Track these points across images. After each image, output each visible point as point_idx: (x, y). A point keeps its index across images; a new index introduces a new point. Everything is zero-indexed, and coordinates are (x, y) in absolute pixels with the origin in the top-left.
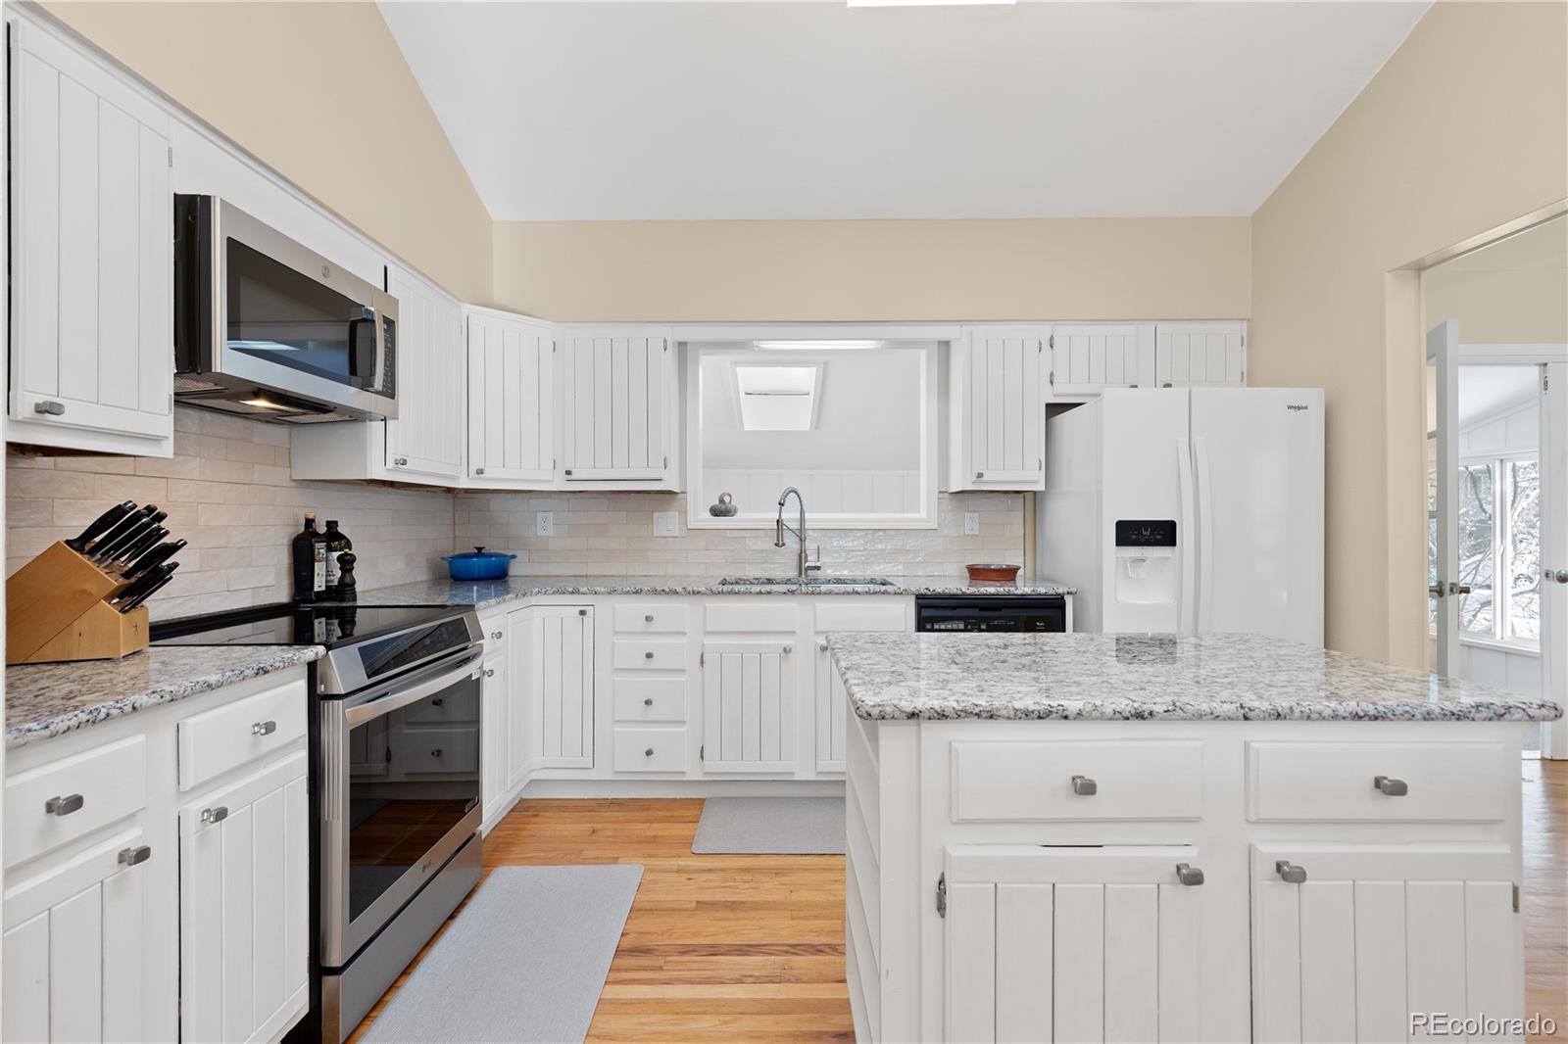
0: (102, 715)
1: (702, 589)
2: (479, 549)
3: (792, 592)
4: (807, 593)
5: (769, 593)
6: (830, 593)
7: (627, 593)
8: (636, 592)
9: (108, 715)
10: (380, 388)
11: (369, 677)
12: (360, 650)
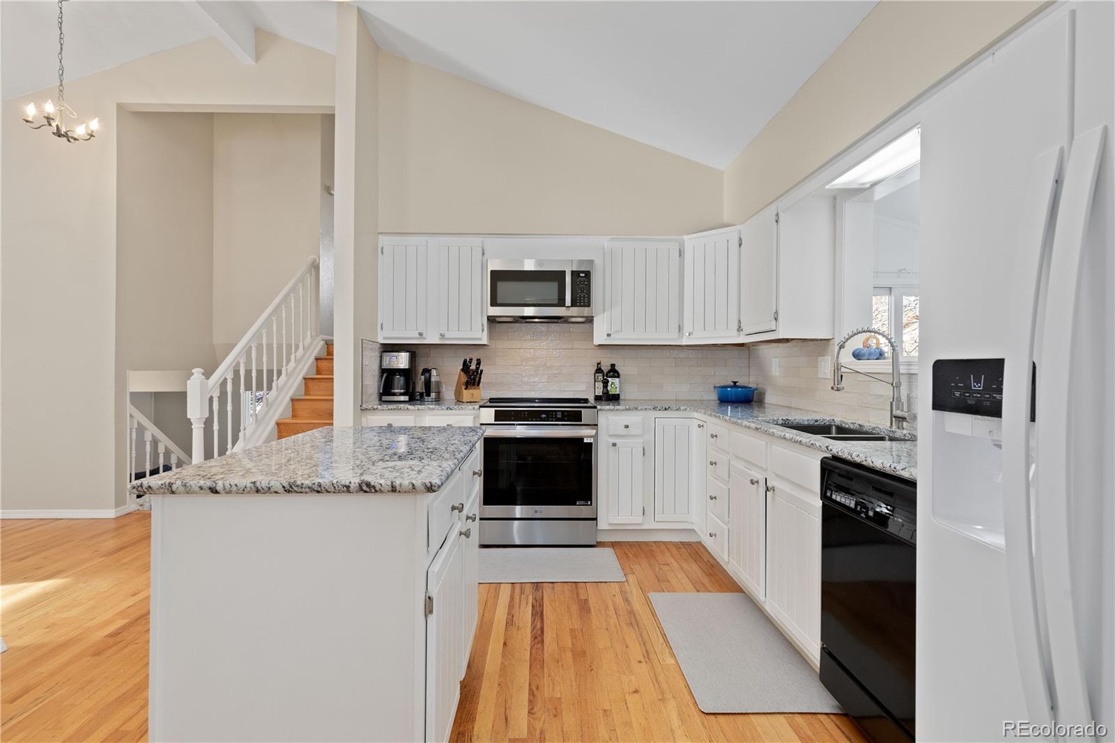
2: (735, 383)
10: (570, 305)
11: (495, 421)
12: (496, 411)
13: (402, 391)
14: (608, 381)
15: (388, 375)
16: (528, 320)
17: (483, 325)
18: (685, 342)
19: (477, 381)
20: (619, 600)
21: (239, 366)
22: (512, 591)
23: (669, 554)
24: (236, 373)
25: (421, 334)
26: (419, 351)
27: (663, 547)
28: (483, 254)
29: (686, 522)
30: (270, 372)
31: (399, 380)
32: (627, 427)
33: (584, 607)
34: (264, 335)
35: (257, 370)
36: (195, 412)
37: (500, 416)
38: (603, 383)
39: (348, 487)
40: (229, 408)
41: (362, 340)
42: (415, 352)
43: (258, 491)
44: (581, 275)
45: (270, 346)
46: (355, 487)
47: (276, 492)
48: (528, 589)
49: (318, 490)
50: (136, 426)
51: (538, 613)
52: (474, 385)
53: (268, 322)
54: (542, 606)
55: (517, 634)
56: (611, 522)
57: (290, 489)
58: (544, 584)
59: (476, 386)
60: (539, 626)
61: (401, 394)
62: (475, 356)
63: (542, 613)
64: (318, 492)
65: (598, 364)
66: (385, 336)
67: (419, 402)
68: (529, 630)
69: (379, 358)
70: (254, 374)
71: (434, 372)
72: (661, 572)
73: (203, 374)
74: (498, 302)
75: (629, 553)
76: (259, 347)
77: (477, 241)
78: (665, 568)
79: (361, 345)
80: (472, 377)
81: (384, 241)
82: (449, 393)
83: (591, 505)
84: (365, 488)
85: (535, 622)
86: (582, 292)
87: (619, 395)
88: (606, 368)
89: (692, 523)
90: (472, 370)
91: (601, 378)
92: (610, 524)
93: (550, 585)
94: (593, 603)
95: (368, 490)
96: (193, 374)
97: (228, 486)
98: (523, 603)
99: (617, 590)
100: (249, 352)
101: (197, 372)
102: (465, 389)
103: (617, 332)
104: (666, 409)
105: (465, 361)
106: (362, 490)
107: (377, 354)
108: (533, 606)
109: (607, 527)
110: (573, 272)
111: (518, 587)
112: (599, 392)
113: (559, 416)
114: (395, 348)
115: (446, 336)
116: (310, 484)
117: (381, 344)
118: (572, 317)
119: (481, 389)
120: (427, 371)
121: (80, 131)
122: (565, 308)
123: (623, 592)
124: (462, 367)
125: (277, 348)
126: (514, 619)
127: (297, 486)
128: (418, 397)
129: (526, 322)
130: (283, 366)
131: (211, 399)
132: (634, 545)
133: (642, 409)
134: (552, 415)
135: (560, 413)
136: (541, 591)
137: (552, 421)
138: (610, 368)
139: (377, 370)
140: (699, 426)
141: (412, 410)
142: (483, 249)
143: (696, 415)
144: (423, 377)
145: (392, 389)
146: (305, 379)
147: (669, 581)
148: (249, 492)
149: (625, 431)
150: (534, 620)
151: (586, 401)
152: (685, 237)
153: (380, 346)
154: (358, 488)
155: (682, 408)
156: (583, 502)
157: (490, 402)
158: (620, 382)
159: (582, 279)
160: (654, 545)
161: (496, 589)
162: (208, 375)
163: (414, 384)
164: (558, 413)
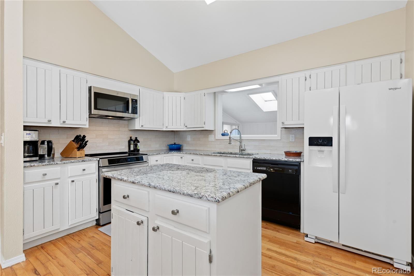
0: (51, 164)
1: (203, 154)
2: (175, 143)
3: (221, 156)
4: (225, 156)
5: (216, 156)
6: (230, 157)
7: (189, 154)
8: (190, 154)
9: (52, 164)
10: (131, 113)
11: (109, 164)
12: (108, 160)
16: (106, 117)
17: (87, 118)
19: (84, 146)
25: (50, 121)
32: (157, 161)
38: (135, 145)
44: (134, 101)
74: (98, 108)
77: (83, 75)
87: (139, 150)
88: (133, 138)
91: (133, 143)
104: (168, 153)
110: (132, 99)
133: (161, 154)
135: (135, 158)
137: (133, 162)
138: (135, 139)
141: (60, 164)
152: (166, 93)
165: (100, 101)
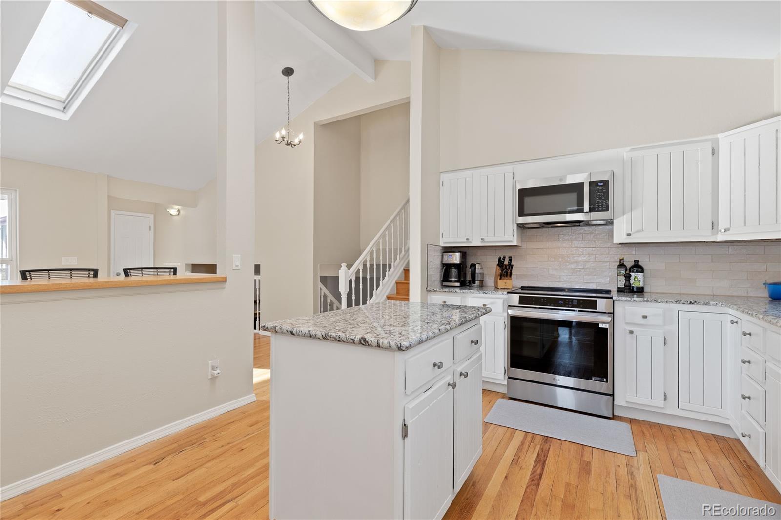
10: (588, 211)
11: (519, 304)
12: (522, 296)
13: (456, 279)
14: (631, 276)
15: (447, 268)
16: (551, 225)
17: (513, 231)
18: (720, 238)
19: (509, 273)
20: (623, 471)
21: (367, 262)
22: (524, 438)
23: (695, 444)
24: (365, 266)
25: (468, 239)
26: (468, 252)
27: (688, 435)
28: (513, 178)
29: (720, 416)
30: (384, 266)
31: (454, 271)
32: (645, 317)
33: (585, 469)
34: (381, 243)
35: (376, 264)
36: (343, 288)
37: (523, 301)
38: (624, 276)
39: (354, 340)
40: (361, 287)
41: (427, 244)
42: (466, 252)
43: (311, 336)
44: (599, 184)
45: (384, 250)
46: (357, 341)
47: (319, 338)
48: (538, 440)
49: (338, 340)
50: (323, 295)
51: (541, 461)
52: (507, 276)
53: (383, 235)
54: (546, 456)
55: (518, 473)
56: (628, 401)
57: (325, 338)
58: (553, 439)
59: (508, 277)
60: (539, 472)
61: (456, 281)
62: (508, 255)
63: (545, 462)
64: (339, 341)
65: (621, 260)
66: (445, 241)
67: (468, 287)
68: (529, 473)
69: (441, 257)
70: (375, 267)
71: (478, 267)
72: (679, 458)
73: (346, 266)
74: (525, 213)
75: (646, 432)
76: (378, 251)
77: (509, 168)
78: (686, 455)
79: (426, 249)
80: (505, 270)
81: (444, 177)
82: (490, 281)
83: (607, 382)
84: (362, 342)
85: (537, 467)
86: (600, 198)
87: (643, 288)
88: (629, 263)
89: (728, 418)
90: (505, 265)
91: (623, 272)
92: (627, 402)
93: (559, 441)
94: (595, 466)
95: (364, 344)
96: (342, 267)
97: (298, 332)
98: (531, 449)
99: (624, 462)
100: (372, 253)
101: (344, 265)
102: (500, 279)
103: (638, 231)
104: (691, 303)
105: (500, 258)
106: (361, 343)
107: (439, 254)
108: (538, 454)
109: (625, 404)
110: (591, 183)
111: (530, 436)
112: (621, 285)
113: (575, 303)
114: (453, 249)
115: (485, 240)
116: (335, 336)
117: (442, 247)
118: (591, 220)
119: (513, 279)
120: (473, 266)
121: (296, 141)
122: (584, 213)
123: (629, 466)
124: (498, 263)
125: (389, 251)
126: (519, 460)
127: (329, 336)
128: (468, 284)
129: (552, 227)
130: (392, 262)
131: (351, 281)
132: (654, 426)
133: (662, 302)
134: (569, 302)
135: (576, 301)
136: (549, 444)
137: (569, 307)
138: (633, 264)
139: (439, 265)
140: (732, 322)
141: (461, 293)
142: (513, 174)
143: (730, 311)
144: (470, 270)
145: (449, 278)
146: (404, 270)
147: (686, 469)
148: (307, 336)
149: (643, 321)
150: (536, 466)
151: (608, 292)
152: (719, 136)
153: (441, 248)
154: (359, 342)
155: (712, 303)
156: (598, 379)
157: (522, 290)
158: (644, 276)
159: (601, 188)
160: (677, 430)
161: (511, 434)
162: (349, 267)
163: (465, 274)
164: (574, 301)
165: (528, 200)
